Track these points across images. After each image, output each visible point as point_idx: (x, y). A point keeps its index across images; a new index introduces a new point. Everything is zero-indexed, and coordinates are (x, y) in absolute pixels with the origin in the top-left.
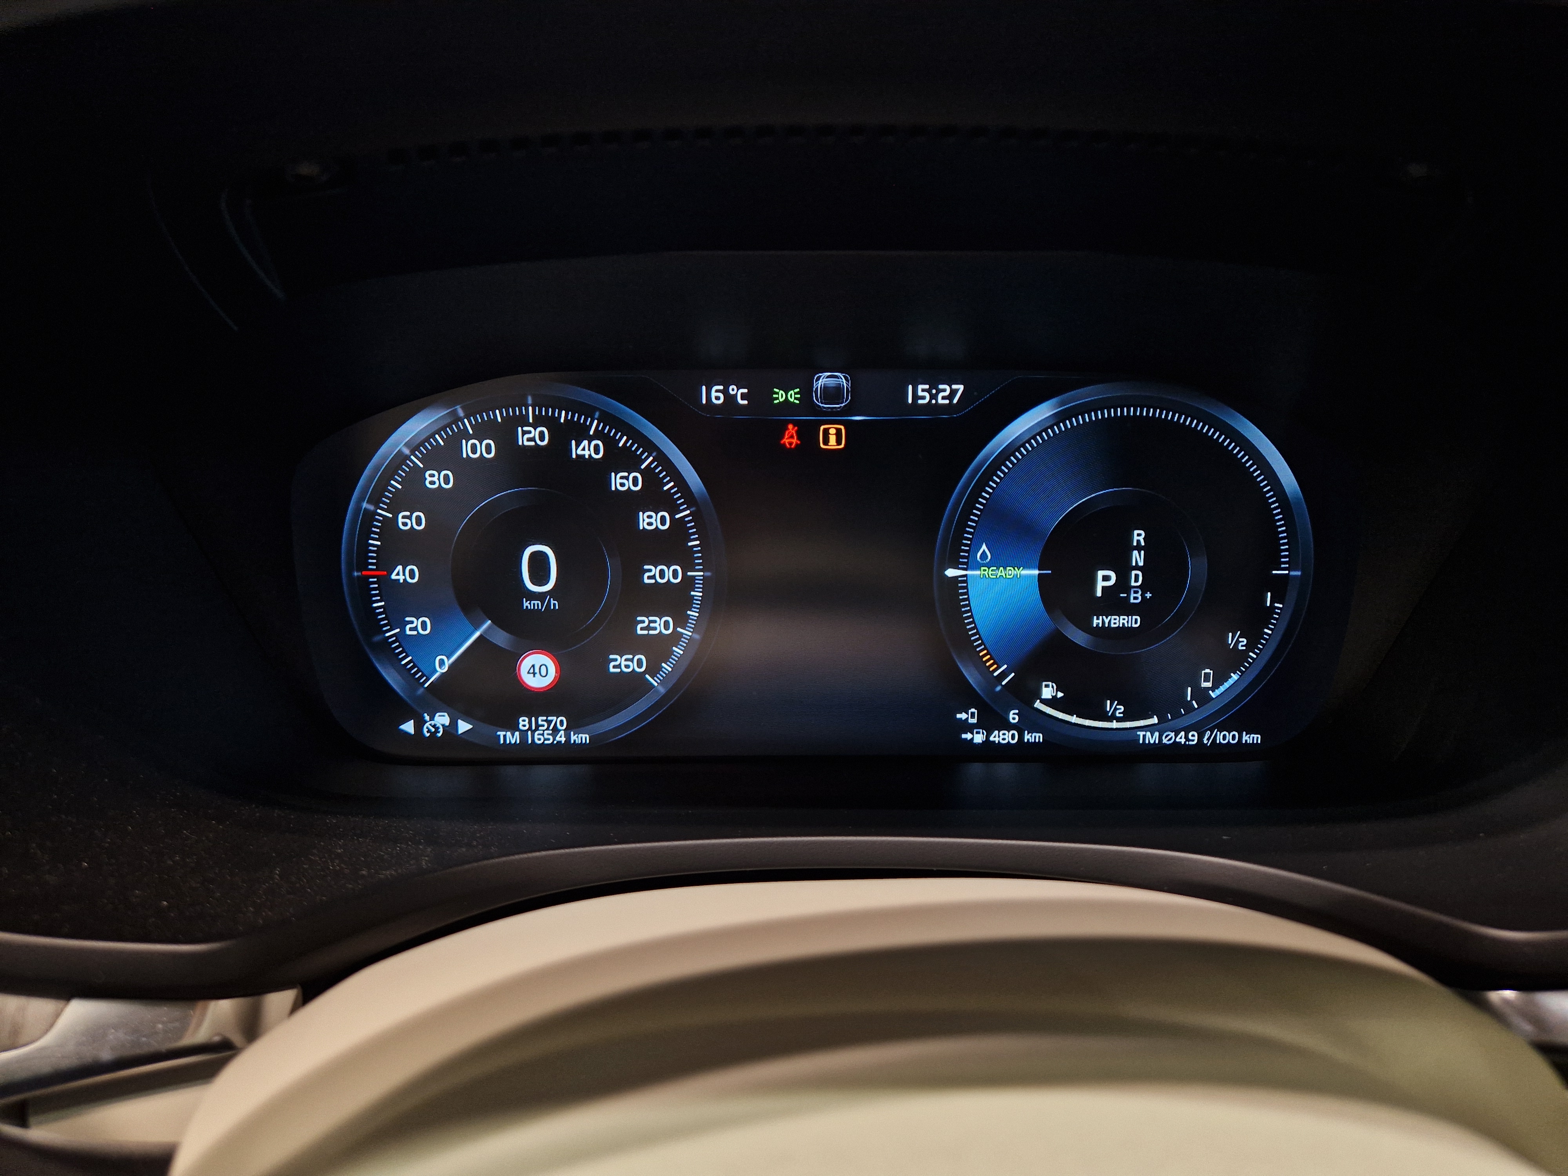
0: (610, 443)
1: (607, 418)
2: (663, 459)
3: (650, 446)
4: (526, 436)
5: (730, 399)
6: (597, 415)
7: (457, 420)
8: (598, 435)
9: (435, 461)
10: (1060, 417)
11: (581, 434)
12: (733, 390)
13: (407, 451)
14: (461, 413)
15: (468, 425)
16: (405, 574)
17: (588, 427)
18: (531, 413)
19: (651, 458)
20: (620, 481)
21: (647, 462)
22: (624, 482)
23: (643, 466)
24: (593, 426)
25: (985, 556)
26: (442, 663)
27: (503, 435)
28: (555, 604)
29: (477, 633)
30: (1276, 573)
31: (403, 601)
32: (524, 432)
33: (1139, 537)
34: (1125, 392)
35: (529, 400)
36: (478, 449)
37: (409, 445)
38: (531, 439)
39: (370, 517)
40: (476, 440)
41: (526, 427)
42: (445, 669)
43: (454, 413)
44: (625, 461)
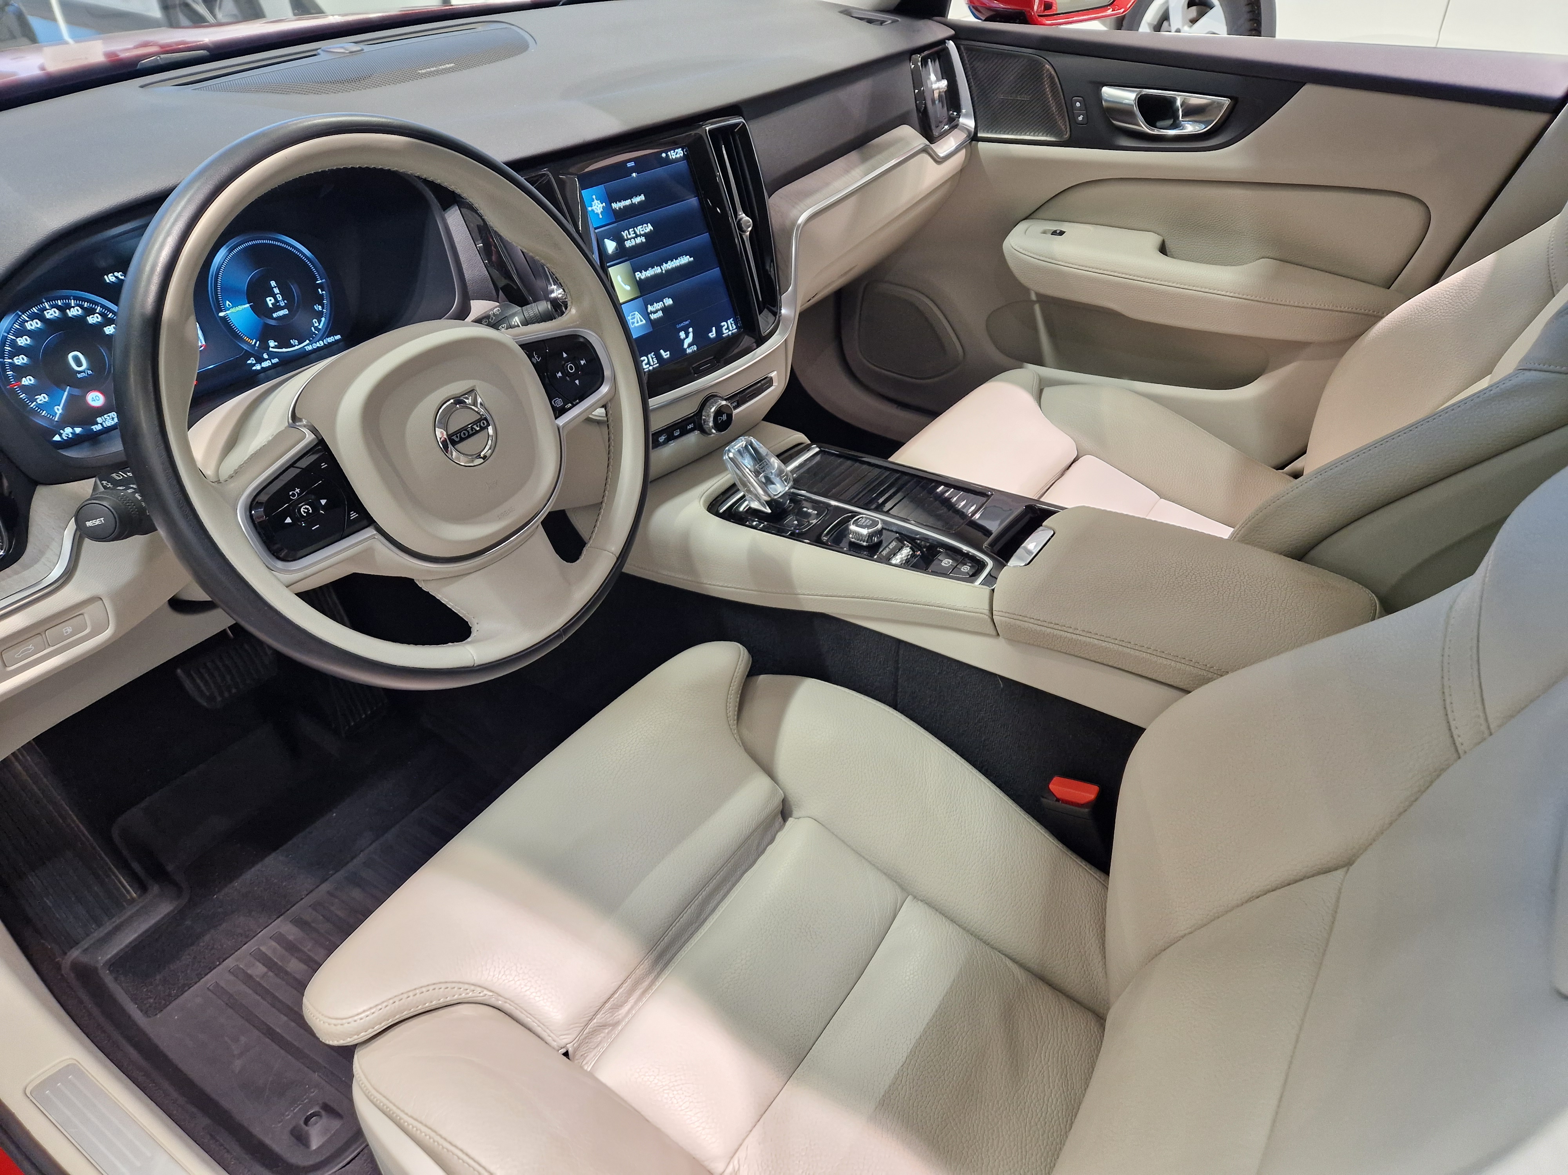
0: (81, 307)
1: (75, 298)
2: (103, 306)
3: (97, 304)
5: (117, 278)
6: (72, 298)
7: (19, 316)
8: (76, 305)
9: (20, 333)
10: (231, 250)
11: (69, 307)
12: (116, 274)
13: (6, 334)
14: (20, 313)
15: (25, 317)
16: (27, 381)
17: (71, 304)
18: (47, 305)
19: (99, 307)
20: (91, 319)
21: (98, 309)
22: (93, 319)
23: (97, 311)
24: (73, 303)
25: (229, 305)
26: (58, 409)
27: (40, 317)
28: (90, 372)
29: (66, 393)
30: (318, 282)
31: (32, 391)
32: (48, 313)
33: (273, 283)
34: (246, 237)
35: (44, 301)
36: (34, 325)
37: (5, 332)
38: (51, 315)
39: (3, 364)
40: (31, 322)
41: (47, 311)
42: (60, 411)
43: (18, 314)
44: (90, 312)
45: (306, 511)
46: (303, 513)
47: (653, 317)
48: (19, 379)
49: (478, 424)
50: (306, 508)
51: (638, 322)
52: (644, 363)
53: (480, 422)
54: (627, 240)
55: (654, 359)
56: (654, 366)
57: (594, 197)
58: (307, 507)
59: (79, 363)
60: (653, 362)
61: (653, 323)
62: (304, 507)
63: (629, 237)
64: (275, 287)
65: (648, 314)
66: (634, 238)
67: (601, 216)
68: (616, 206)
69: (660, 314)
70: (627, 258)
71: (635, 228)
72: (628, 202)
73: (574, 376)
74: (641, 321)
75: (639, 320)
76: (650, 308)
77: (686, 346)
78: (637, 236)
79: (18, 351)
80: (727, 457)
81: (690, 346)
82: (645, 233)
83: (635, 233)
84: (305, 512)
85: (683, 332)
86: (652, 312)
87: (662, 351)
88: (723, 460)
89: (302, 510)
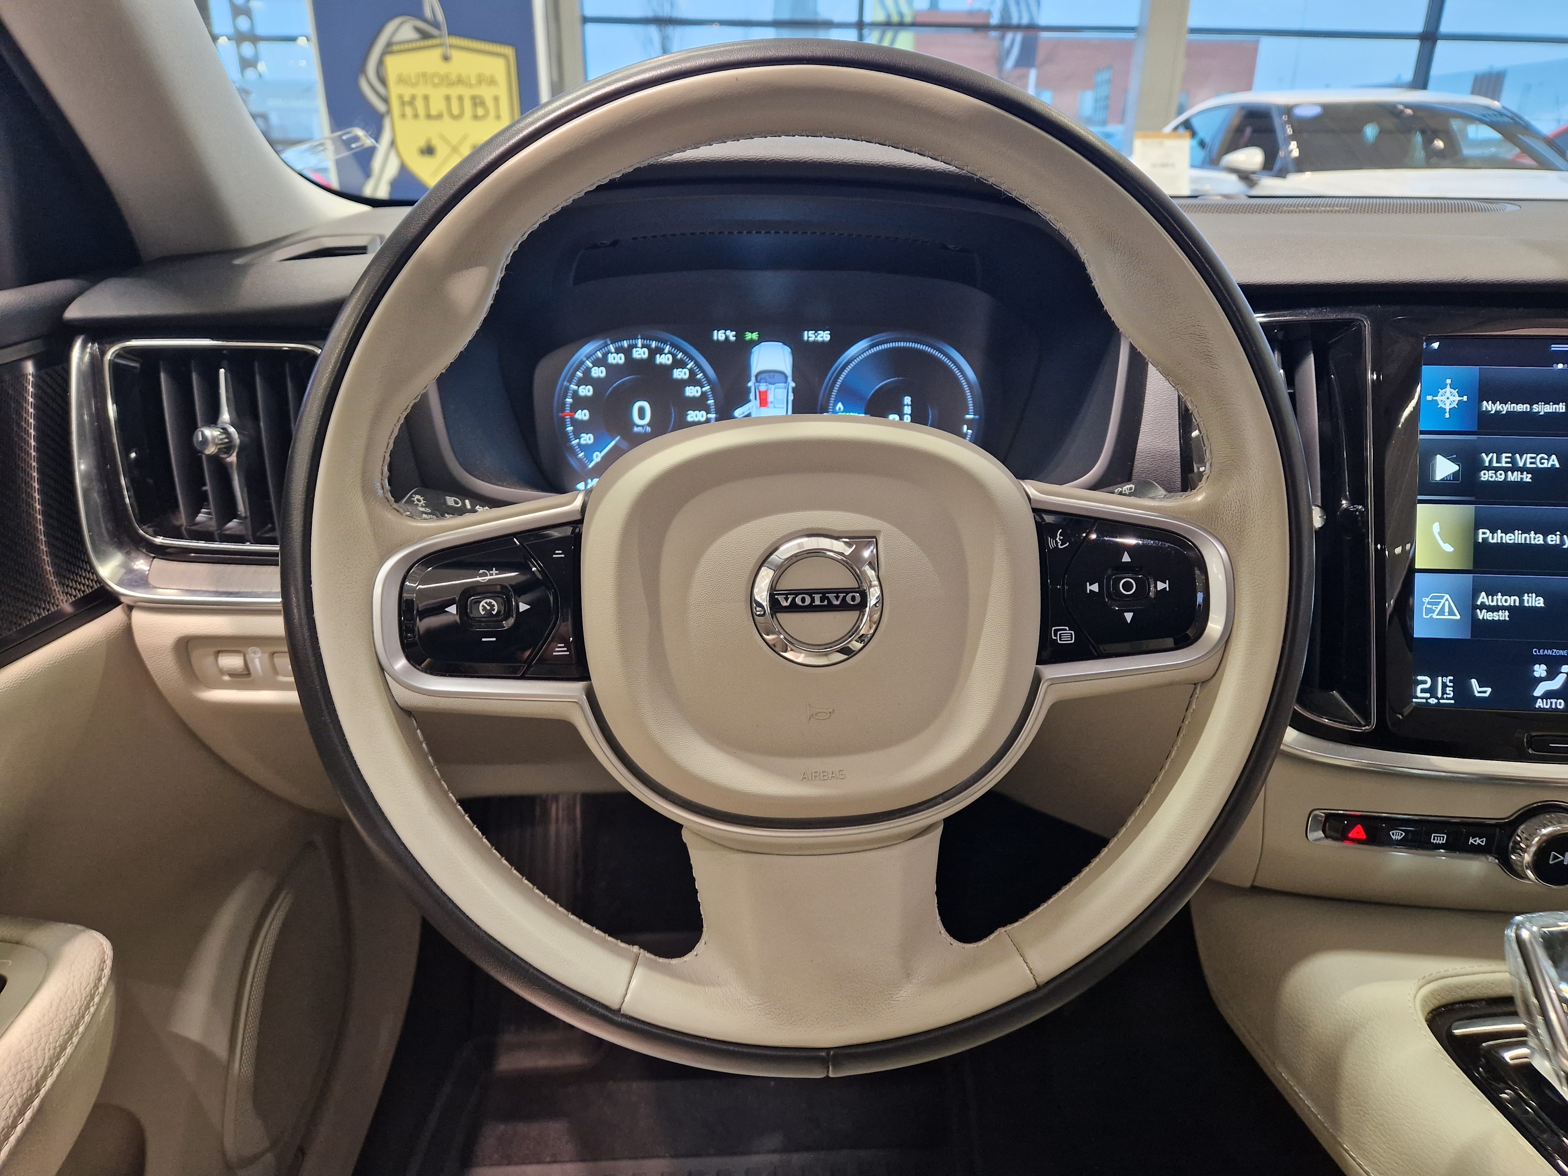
0: (674, 356)
1: (673, 345)
2: (697, 364)
3: (692, 358)
4: (638, 353)
5: (727, 338)
6: (669, 343)
7: (607, 345)
8: (669, 353)
9: (598, 363)
10: (872, 346)
11: (660, 351)
12: (728, 332)
13: (585, 359)
14: (609, 342)
15: (612, 348)
16: (583, 415)
17: (664, 349)
18: (640, 342)
19: (692, 363)
20: (678, 373)
21: (691, 365)
22: (680, 374)
23: (689, 366)
24: (667, 348)
25: (840, 409)
26: (597, 456)
27: (627, 352)
28: (649, 429)
29: (613, 443)
30: (967, 416)
31: (581, 427)
32: (636, 351)
33: (907, 400)
34: (899, 335)
35: (639, 337)
36: (616, 359)
37: (585, 356)
38: (639, 354)
39: (567, 388)
40: (615, 355)
41: (637, 349)
42: (599, 459)
43: (606, 342)
44: (680, 364)
45: (488, 608)
46: (481, 608)
47: (1482, 615)
48: (574, 408)
49: (842, 595)
50: (490, 604)
51: (1441, 612)
52: (1420, 687)
53: (847, 593)
54: (1488, 469)
55: (1449, 690)
56: (1441, 701)
57: (1448, 381)
58: (494, 602)
59: (642, 415)
60: (1444, 692)
61: (1478, 626)
62: (488, 600)
63: (1495, 464)
64: (908, 405)
65: (1475, 607)
66: (1506, 470)
67: (1447, 416)
68: (1488, 406)
69: (1504, 616)
70: (1473, 499)
71: (1517, 456)
72: (1520, 408)
73: (1128, 603)
74: (1451, 613)
75: (1447, 610)
76: (1483, 598)
77: (1539, 691)
78: (1514, 468)
79: (587, 380)
80: (1513, 935)
81: (1548, 695)
82: (1537, 469)
83: (1513, 461)
84: (484, 608)
85: (1544, 667)
86: (1483, 606)
87: (1474, 682)
88: (1503, 935)
89: (483, 603)
